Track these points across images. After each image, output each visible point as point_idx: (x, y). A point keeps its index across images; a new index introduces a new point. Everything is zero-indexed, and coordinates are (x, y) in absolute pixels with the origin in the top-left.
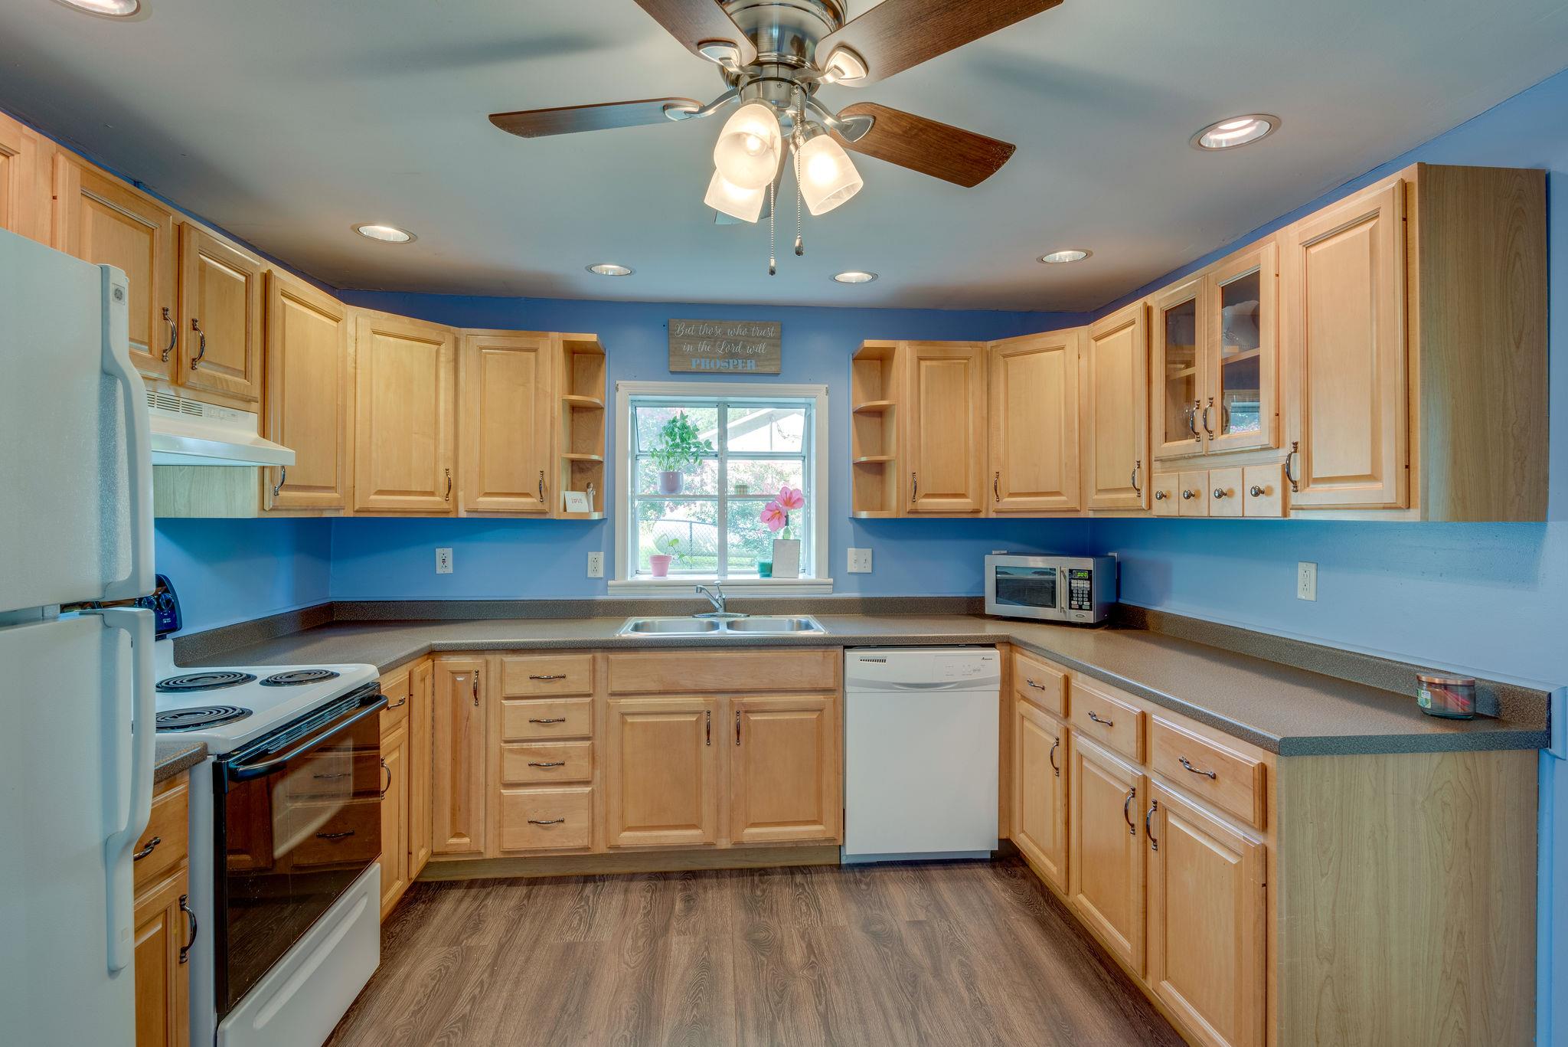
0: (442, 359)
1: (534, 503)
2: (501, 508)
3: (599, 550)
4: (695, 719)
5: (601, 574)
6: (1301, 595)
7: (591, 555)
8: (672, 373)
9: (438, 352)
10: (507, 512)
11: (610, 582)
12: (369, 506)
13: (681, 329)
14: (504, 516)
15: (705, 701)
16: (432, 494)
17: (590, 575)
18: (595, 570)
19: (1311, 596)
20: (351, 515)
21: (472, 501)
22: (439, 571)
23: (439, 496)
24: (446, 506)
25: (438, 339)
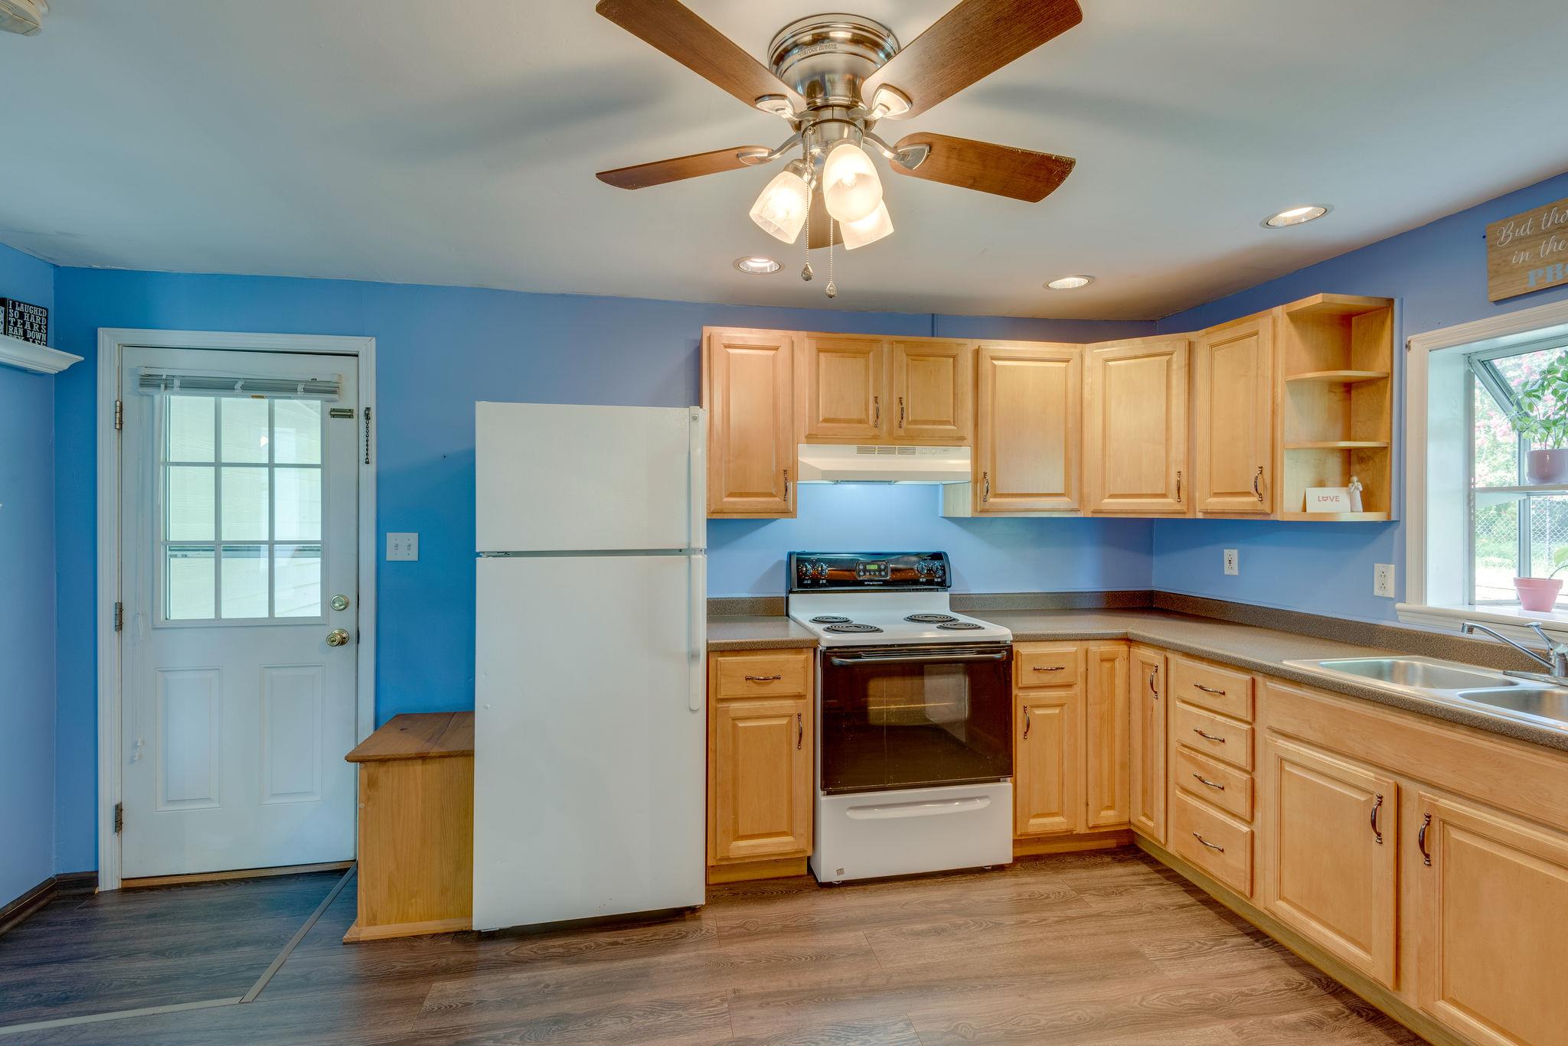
0: (1174, 367)
1: (1253, 503)
2: (1227, 508)
3: (1390, 563)
4: (1364, 799)
5: (1391, 594)
7: (1379, 567)
8: (1498, 302)
9: (1169, 363)
10: (1235, 513)
11: (1399, 605)
12: (1103, 508)
13: (1507, 232)
14: (1233, 517)
15: (1376, 778)
16: (1164, 496)
17: (1377, 592)
18: (1383, 586)
20: (1090, 515)
21: (1208, 503)
22: (1227, 572)
23: (1172, 498)
24: (1178, 507)
25: (1169, 349)
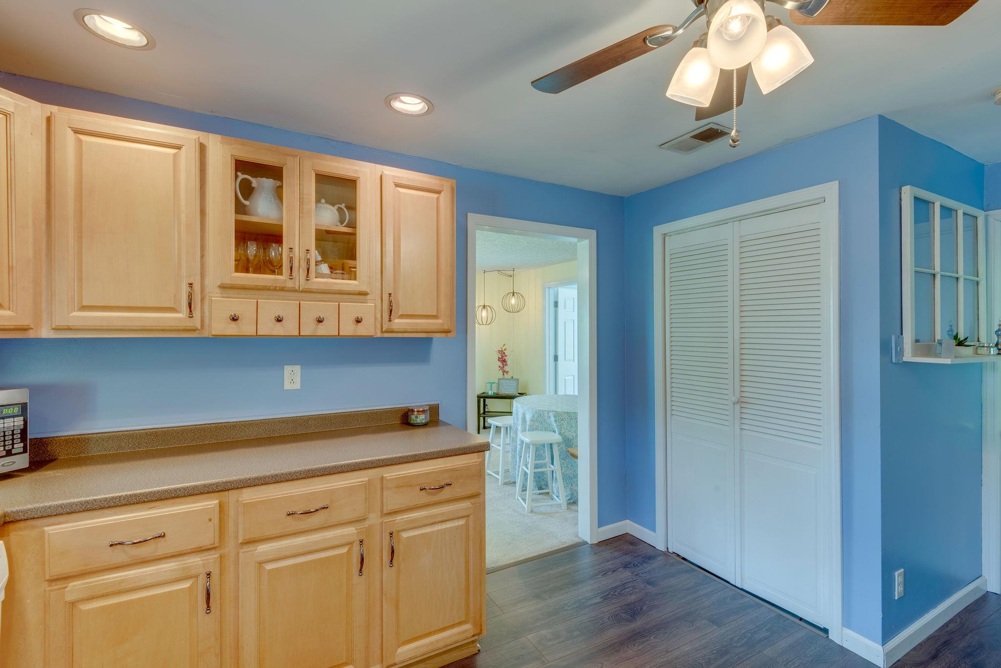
6: (287, 386)
19: (297, 386)
